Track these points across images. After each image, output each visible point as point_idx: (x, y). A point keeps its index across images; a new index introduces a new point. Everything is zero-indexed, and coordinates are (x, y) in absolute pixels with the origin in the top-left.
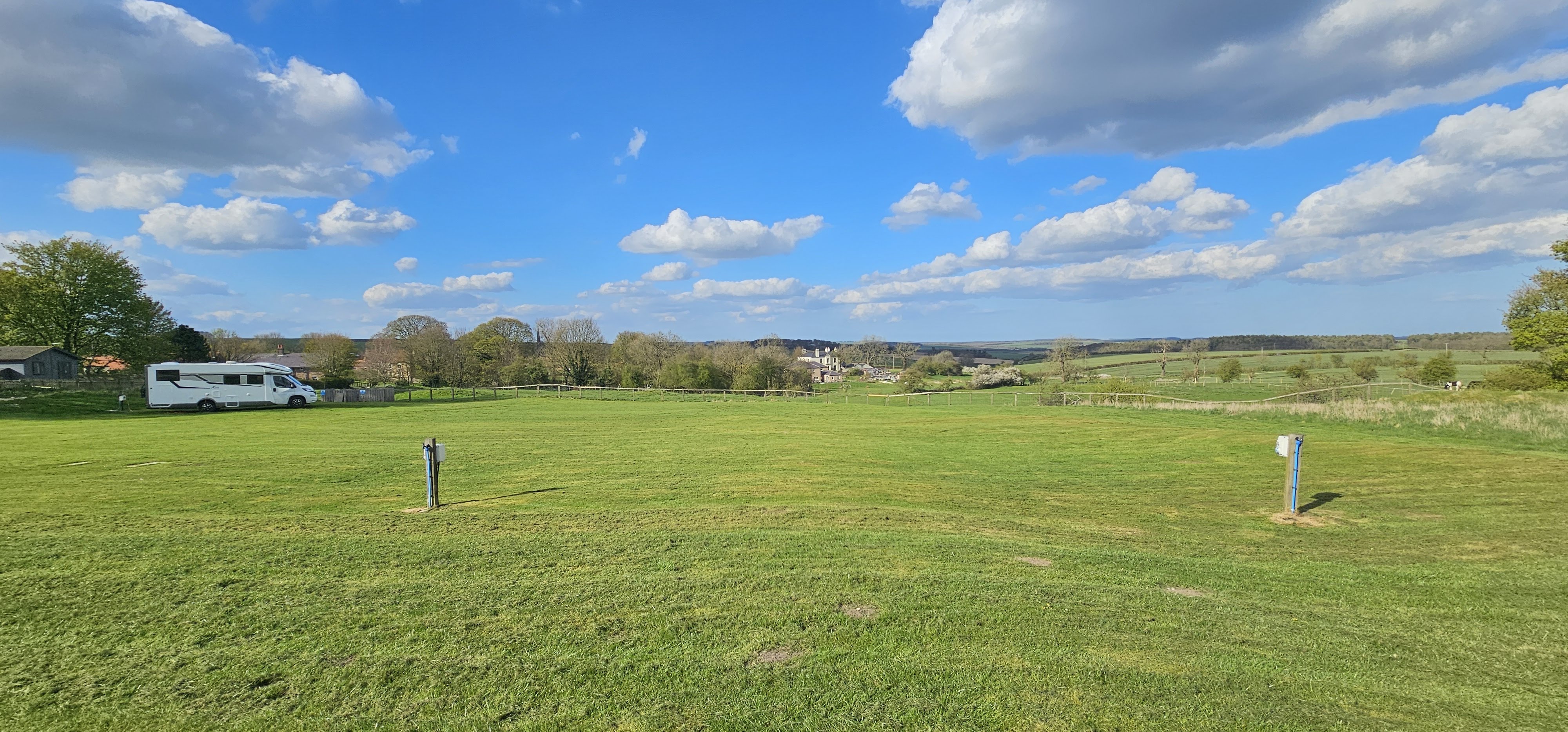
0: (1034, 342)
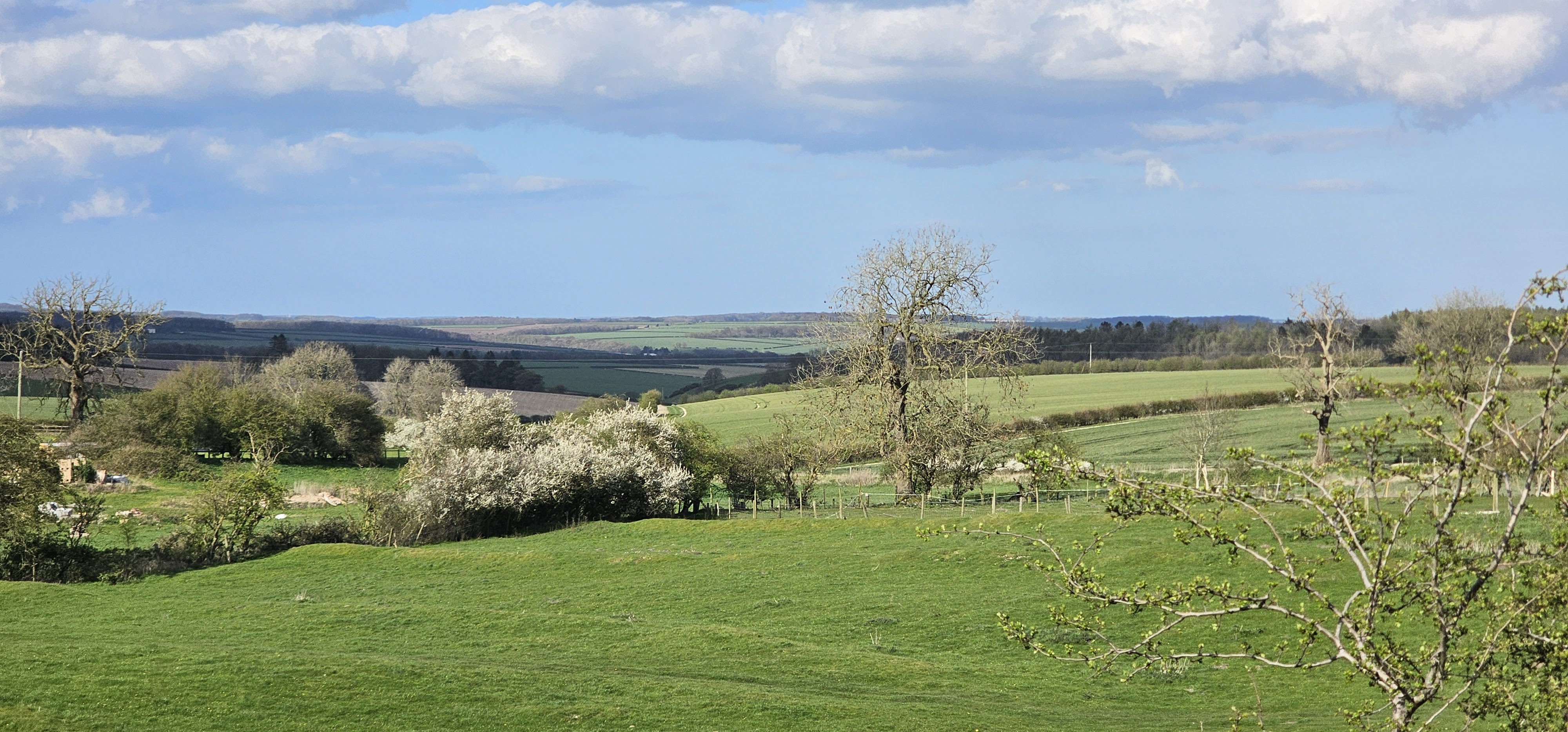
0: (720, 327)
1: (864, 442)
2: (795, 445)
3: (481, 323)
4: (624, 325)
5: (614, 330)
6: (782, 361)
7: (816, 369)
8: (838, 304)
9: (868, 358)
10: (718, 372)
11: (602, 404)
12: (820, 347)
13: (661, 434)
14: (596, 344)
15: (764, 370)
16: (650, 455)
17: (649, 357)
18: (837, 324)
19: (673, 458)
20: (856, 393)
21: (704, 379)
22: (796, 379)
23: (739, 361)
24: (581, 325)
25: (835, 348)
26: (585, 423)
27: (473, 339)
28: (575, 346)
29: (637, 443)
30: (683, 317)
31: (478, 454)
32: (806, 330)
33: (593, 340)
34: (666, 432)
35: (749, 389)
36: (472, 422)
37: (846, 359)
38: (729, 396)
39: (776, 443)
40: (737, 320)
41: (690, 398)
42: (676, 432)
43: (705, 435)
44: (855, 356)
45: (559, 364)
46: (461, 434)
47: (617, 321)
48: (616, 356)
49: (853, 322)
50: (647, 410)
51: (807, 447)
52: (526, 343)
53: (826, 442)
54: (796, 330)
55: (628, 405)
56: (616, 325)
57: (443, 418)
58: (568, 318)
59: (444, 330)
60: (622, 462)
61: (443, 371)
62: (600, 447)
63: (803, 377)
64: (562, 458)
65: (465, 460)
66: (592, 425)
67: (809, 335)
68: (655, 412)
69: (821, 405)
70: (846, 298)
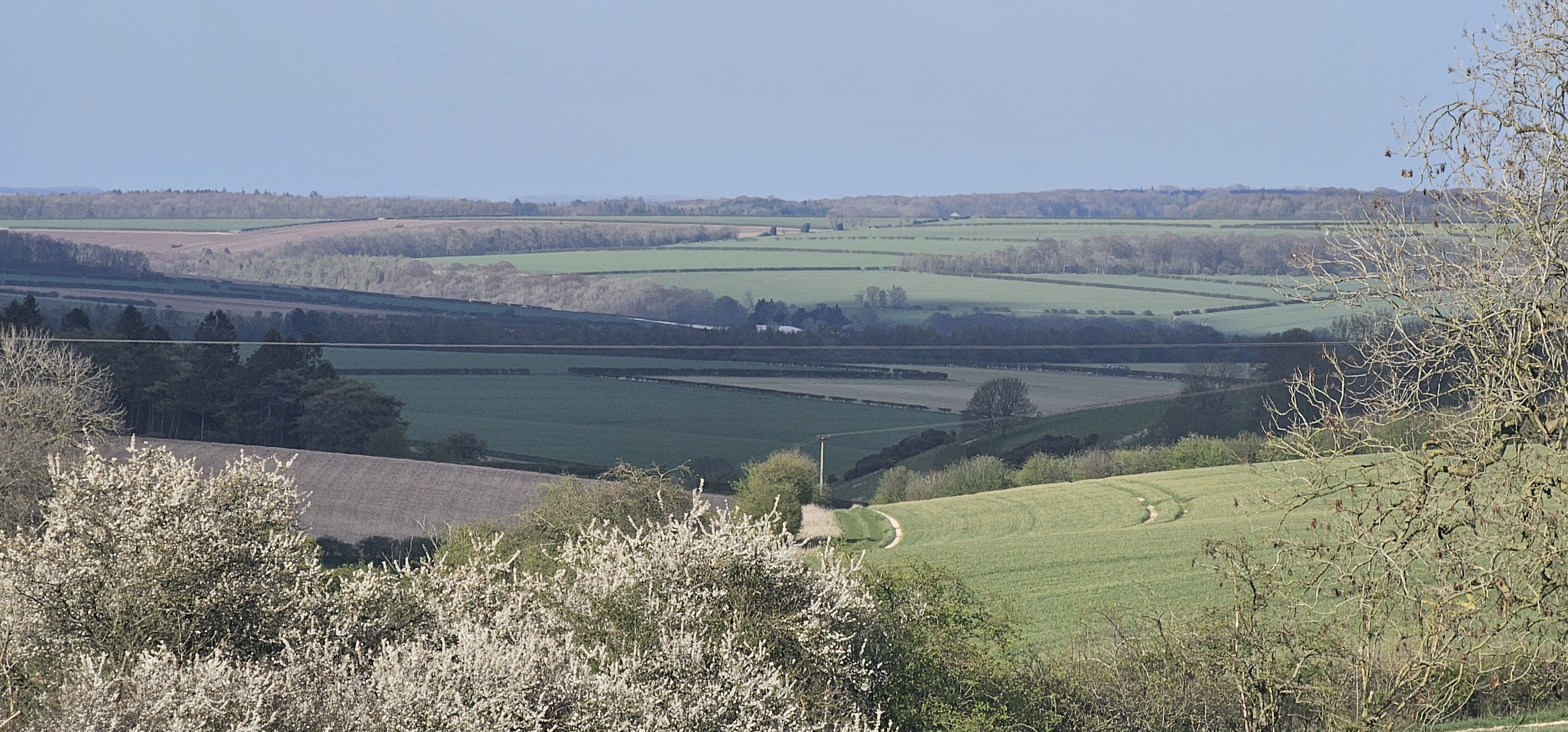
1: (1520, 643)
2: (1281, 653)
3: (188, 214)
4: (688, 226)
5: (654, 243)
6: (1240, 357)
7: (1355, 386)
8: (1436, 159)
9: (1536, 350)
10: (1013, 389)
11: (607, 499)
12: (1370, 308)
13: (814, 607)
14: (592, 291)
15: (1173, 389)
16: (774, 681)
17: (771, 337)
18: (1428, 230)
19: (855, 692)
20: (1497, 473)
21: (965, 414)
22: (1285, 423)
23: (1091, 356)
24: (539, 223)
25: (1422, 313)
26: (547, 569)
27: (155, 266)
28: (517, 298)
29: (729, 637)
30: (896, 200)
31: (173, 673)
32: (1320, 250)
33: (580, 278)
34: (830, 600)
35: (1121, 455)
36: (151, 559)
37: (1461, 352)
38: (1052, 478)
39: (1214, 645)
40: (1082, 213)
41: (918, 481)
42: (867, 603)
43: (967, 612)
44: (1492, 343)
45: (457, 360)
46: (114, 603)
47: (664, 210)
48: (657, 334)
49: (1486, 223)
50: (765, 522)
51: (1320, 660)
52: (342, 285)
53: (1389, 642)
54: (1287, 249)
55: (700, 505)
56: (661, 226)
57: (49, 543)
58: (494, 198)
59: (55, 235)
60: (676, 705)
61: (49, 378)
62: (601, 651)
63: (1311, 414)
64: (466, 688)
65: (124, 692)
66: (571, 576)
67: (1331, 269)
68: (794, 528)
69: (1371, 514)
70: (1464, 139)
